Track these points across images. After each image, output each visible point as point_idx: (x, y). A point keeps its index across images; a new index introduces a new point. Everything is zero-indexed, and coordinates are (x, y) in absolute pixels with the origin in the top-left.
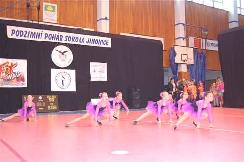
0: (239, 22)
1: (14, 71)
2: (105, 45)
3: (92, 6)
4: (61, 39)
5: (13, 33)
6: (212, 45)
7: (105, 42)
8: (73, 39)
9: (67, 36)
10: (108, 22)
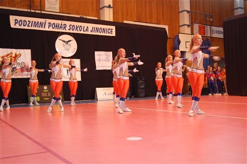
0: (245, 8)
2: (109, 33)
4: (65, 28)
5: (16, 23)
6: (217, 32)
7: (110, 31)
8: (77, 28)
9: (71, 25)
10: (112, 9)
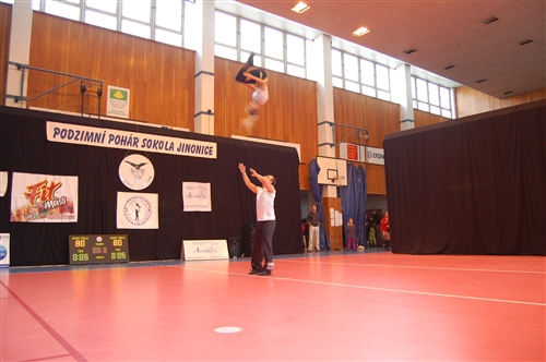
1: (56, 195)
2: (206, 154)
3: (187, 92)
4: (135, 143)
5: (56, 134)
7: (208, 150)
8: (155, 145)
9: (146, 140)
10: (212, 117)
